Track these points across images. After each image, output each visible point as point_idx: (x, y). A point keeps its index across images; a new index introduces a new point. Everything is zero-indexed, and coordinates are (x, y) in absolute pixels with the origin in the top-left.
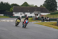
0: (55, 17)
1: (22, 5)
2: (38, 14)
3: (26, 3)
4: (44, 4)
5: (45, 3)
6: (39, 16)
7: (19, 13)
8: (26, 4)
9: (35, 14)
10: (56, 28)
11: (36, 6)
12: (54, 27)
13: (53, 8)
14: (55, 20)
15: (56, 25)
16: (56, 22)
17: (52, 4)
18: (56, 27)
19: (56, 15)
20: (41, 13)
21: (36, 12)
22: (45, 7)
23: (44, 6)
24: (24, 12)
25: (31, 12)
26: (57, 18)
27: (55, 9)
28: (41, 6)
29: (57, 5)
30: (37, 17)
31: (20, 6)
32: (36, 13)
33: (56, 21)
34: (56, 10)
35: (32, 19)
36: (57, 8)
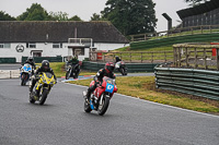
0: (147, 57)
1: (25, 16)
2: (83, 48)
3: (36, 7)
4: (106, 9)
5: (109, 6)
6: (87, 55)
7: (13, 45)
8: (36, 12)
9: (74, 48)
10: (152, 99)
11: (76, 18)
12: (146, 93)
13: (141, 26)
14: (150, 68)
15: (151, 87)
16: (150, 76)
17: (135, 10)
18: (154, 94)
19: (153, 50)
20: (96, 45)
21: (78, 42)
22: (109, 23)
23: (105, 16)
24: (31, 42)
25: (57, 41)
26: (154, 62)
27: (147, 26)
28: (96, 17)
29: (154, 12)
30: (81, 58)
31: (13, 19)
32: (78, 45)
33: (153, 74)
34: (153, 30)
35: (63, 67)
36: (155, 25)
